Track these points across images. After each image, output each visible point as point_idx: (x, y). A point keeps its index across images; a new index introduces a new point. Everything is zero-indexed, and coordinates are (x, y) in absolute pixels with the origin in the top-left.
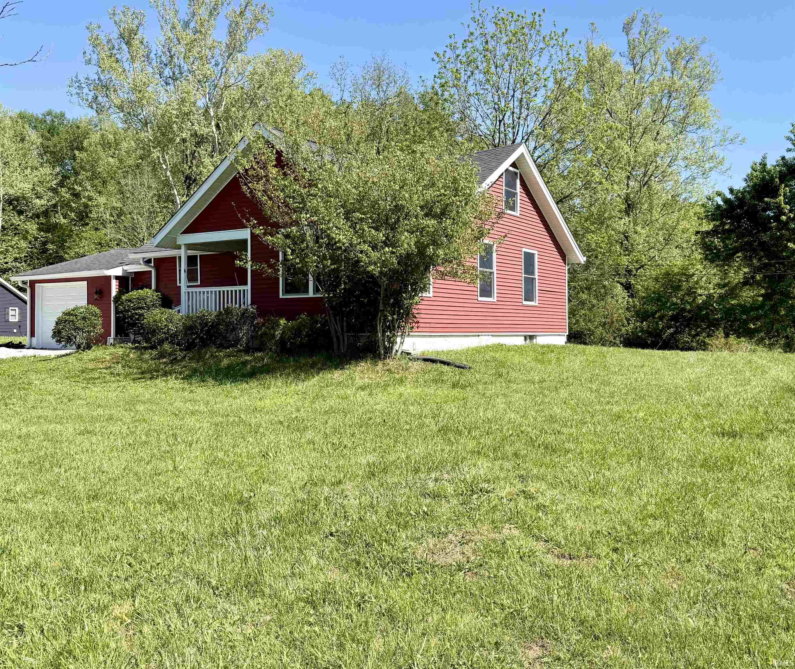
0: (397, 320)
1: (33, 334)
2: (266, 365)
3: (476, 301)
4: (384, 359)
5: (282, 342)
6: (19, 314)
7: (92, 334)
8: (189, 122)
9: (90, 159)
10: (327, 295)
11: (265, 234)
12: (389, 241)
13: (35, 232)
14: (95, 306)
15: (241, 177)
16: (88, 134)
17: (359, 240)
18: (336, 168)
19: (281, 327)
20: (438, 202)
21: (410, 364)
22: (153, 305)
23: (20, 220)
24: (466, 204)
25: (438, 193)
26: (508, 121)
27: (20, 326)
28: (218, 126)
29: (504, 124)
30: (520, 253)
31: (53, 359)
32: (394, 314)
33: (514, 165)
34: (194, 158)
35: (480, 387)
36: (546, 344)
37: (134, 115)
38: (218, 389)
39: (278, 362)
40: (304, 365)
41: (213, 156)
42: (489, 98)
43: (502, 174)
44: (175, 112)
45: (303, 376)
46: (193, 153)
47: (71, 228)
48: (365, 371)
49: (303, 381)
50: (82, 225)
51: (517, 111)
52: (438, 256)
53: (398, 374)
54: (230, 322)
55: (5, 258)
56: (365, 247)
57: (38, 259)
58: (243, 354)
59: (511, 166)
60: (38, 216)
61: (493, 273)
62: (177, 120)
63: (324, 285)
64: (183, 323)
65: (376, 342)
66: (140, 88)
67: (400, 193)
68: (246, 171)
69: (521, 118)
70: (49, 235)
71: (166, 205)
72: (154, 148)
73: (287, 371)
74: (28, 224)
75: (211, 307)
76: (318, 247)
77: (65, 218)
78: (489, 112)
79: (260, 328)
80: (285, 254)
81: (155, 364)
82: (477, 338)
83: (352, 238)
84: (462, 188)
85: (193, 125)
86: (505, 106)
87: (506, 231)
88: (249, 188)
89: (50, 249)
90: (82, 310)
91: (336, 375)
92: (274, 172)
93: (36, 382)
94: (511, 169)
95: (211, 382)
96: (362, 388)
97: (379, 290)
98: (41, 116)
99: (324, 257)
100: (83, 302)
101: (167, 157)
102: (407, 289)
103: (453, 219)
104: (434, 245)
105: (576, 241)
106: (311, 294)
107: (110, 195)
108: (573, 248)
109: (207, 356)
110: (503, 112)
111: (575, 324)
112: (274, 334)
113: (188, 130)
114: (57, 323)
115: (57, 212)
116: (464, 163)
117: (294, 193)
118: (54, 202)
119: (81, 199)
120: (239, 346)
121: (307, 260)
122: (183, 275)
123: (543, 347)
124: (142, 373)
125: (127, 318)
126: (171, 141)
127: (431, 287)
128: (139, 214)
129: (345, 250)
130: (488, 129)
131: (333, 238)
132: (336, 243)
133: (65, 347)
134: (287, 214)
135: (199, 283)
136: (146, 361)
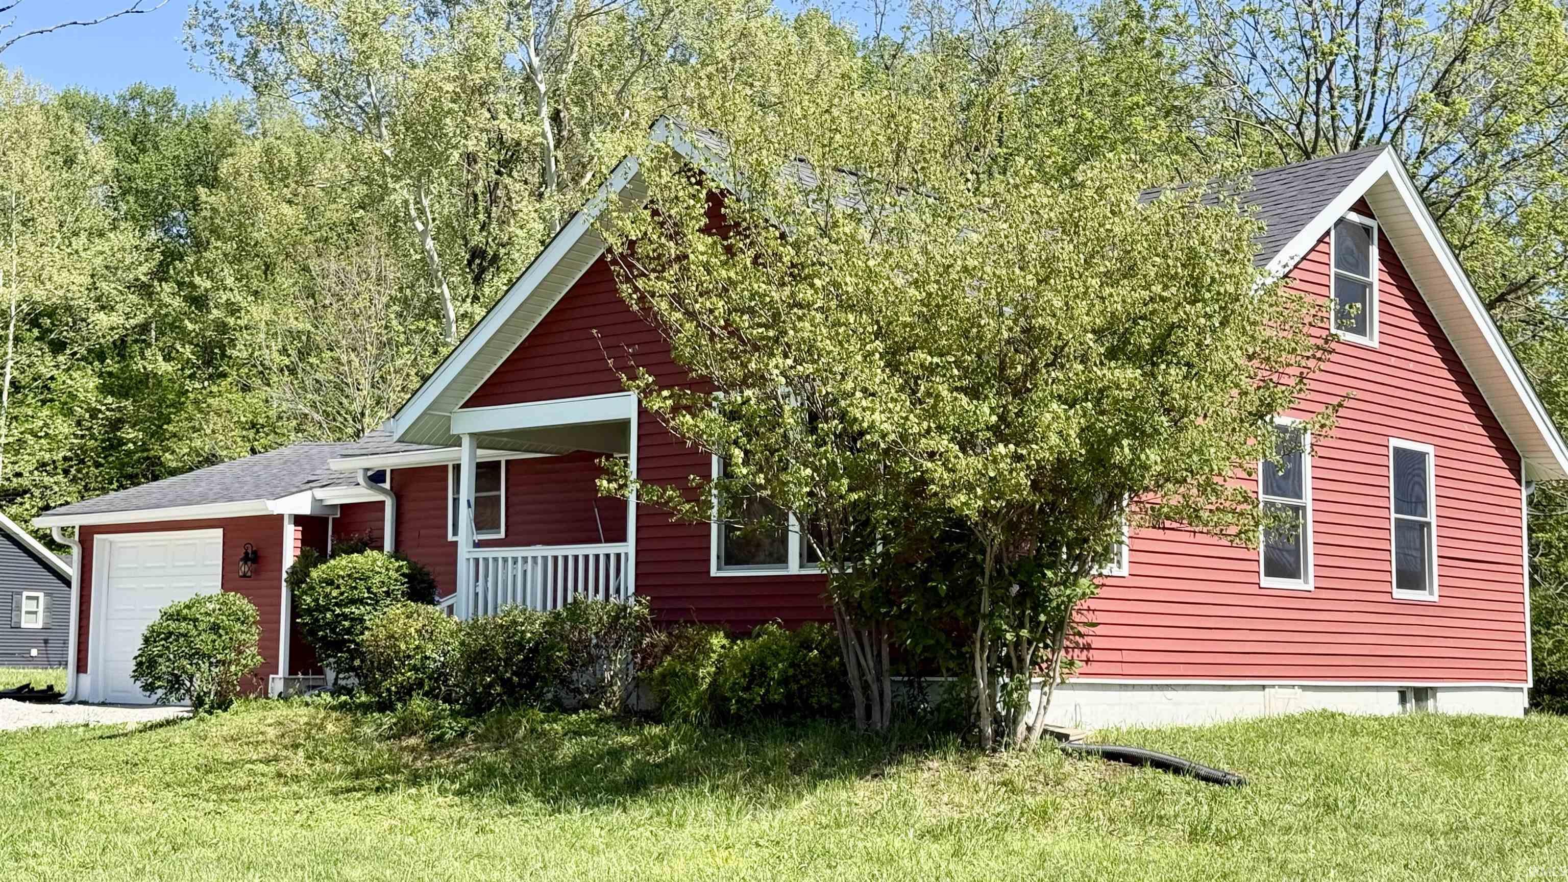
0: (1030, 643)
1: (81, 667)
2: (673, 760)
3: (1254, 589)
4: (994, 750)
5: (716, 696)
6: (47, 609)
7: (233, 668)
8: (484, 111)
9: (235, 208)
10: (836, 571)
11: (675, 410)
12: (1008, 426)
13: (92, 398)
14: (246, 595)
15: (617, 264)
16: (231, 144)
17: (925, 425)
18: (864, 233)
19: (714, 656)
20: (1143, 318)
21: (1067, 767)
22: (388, 594)
23: (57, 366)
24: (1224, 323)
25: (1146, 294)
26: (1342, 79)
27: (46, 641)
28: (556, 118)
29: (1330, 89)
30: (1383, 451)
31: (132, 733)
32: (1022, 626)
33: (1361, 206)
34: (494, 201)
35: (1272, 841)
36: (1465, 713)
37: (348, 97)
38: (552, 824)
39: (705, 752)
40: (774, 763)
41: (541, 195)
42: (1287, 23)
43: (1328, 233)
44: (449, 87)
45: (771, 792)
46: (491, 190)
47: (182, 385)
48: (942, 785)
49: (773, 807)
50: (211, 377)
51: (1368, 52)
52: (1146, 468)
53: (1034, 793)
54: (580, 641)
55: (14, 463)
56: (943, 443)
57: (97, 465)
58: (613, 728)
59: (1353, 209)
60: (101, 356)
61: (1304, 508)
62: (455, 107)
63: (831, 544)
64: (462, 643)
65: (971, 702)
66: (364, 27)
67: (1038, 296)
68: (632, 244)
69: (1380, 74)
70: (127, 403)
71: (422, 324)
72: (397, 179)
73: (729, 778)
74: (75, 375)
75: (534, 601)
76: (818, 445)
77: (167, 358)
78: (1286, 58)
79: (659, 660)
80: (727, 462)
81: (390, 750)
82: (1260, 693)
83: (907, 419)
84: (1213, 280)
85: (494, 118)
86: (1332, 40)
87: (1343, 392)
88: (636, 290)
89: (130, 441)
90: (210, 606)
91: (861, 793)
92: (702, 248)
93: (91, 795)
94: (1354, 217)
95: (531, 803)
96: (934, 834)
97: (980, 557)
98: (116, 102)
99: (832, 471)
100: (211, 585)
101: (426, 202)
102: (1058, 555)
103: (1189, 365)
104: (1135, 438)
105: (1550, 414)
106: (793, 567)
107: (281, 299)
108: (1542, 438)
109: (521, 732)
110: (1328, 58)
111: (1551, 653)
112: (695, 676)
113: (482, 130)
114: (147, 640)
115: (149, 345)
116: (1217, 209)
117: (752, 298)
118: (140, 318)
119: (208, 312)
120: (602, 706)
121: (784, 477)
122: (466, 515)
123: (1457, 723)
124: (357, 775)
125: (321, 628)
126: (439, 159)
127: (1125, 549)
128: (354, 350)
129: (886, 452)
130: (1285, 105)
131: (856, 419)
132: (862, 433)
133: (163, 703)
134: (734, 355)
135: (502, 535)
136: (367, 743)
